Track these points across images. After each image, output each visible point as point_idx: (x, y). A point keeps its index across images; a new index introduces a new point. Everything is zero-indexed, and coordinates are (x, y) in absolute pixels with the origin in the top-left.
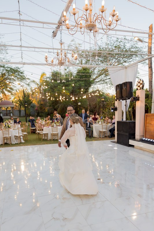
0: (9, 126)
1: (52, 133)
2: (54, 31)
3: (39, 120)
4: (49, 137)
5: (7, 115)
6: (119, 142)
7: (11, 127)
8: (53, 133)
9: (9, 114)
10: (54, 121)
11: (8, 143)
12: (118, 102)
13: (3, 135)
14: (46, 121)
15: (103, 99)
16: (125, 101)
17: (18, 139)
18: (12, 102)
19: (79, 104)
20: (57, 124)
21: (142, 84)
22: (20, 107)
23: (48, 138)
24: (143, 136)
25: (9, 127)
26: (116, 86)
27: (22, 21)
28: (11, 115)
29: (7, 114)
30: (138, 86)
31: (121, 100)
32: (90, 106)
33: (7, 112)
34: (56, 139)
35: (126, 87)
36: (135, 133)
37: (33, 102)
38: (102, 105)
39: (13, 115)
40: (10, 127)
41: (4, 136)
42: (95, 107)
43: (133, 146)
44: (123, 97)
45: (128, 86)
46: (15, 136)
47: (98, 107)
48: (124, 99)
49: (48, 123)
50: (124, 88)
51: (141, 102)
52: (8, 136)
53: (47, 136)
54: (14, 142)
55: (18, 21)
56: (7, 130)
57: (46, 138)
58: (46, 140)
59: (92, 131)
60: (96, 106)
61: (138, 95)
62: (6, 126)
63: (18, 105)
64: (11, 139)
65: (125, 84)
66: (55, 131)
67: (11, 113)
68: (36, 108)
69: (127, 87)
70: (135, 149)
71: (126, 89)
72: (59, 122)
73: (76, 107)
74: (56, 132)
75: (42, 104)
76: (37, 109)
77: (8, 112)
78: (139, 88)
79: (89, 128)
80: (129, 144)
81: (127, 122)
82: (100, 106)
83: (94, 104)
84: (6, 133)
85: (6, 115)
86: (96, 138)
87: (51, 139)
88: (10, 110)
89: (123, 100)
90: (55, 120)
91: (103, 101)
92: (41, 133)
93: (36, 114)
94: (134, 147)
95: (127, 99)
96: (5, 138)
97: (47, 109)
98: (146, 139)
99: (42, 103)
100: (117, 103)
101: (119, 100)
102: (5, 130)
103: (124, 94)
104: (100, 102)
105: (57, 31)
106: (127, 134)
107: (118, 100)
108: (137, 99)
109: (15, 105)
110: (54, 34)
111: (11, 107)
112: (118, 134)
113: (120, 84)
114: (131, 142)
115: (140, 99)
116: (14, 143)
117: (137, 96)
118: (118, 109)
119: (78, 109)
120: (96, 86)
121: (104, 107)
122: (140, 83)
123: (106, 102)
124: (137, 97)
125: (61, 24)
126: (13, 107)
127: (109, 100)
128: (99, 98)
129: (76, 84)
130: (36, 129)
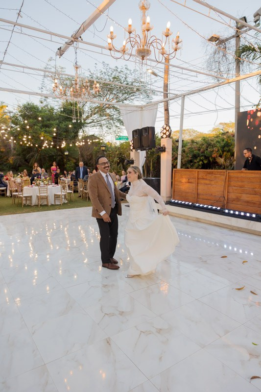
1: (38, 195)
2: (60, 48)
3: (11, 176)
4: (34, 201)
8: (41, 195)
10: (40, 178)
12: (135, 153)
14: (21, 177)
15: (104, 148)
19: (66, 153)
20: (45, 182)
21: (168, 131)
23: (31, 204)
24: (171, 197)
26: (133, 132)
27: (20, 26)
30: (163, 133)
31: (139, 151)
32: (82, 156)
34: (45, 203)
35: (147, 134)
42: (91, 159)
44: (143, 147)
45: (150, 132)
48: (144, 150)
49: (26, 180)
50: (145, 135)
51: (168, 153)
53: (31, 200)
55: (12, 25)
57: (28, 202)
58: (29, 206)
60: (92, 157)
61: (164, 145)
65: (147, 129)
66: (42, 192)
69: (148, 133)
71: (148, 136)
72: (48, 178)
73: (61, 157)
74: (45, 194)
78: (165, 136)
83: (89, 154)
87: (37, 204)
89: (141, 150)
90: (42, 176)
91: (103, 150)
92: (21, 195)
97: (11, 160)
98: (176, 201)
100: (133, 155)
101: (136, 150)
103: (144, 143)
104: (99, 151)
105: (66, 48)
107: (134, 150)
108: (163, 150)
110: (61, 52)
113: (138, 129)
115: (166, 150)
117: (162, 146)
118: (134, 162)
119: (65, 160)
120: (86, 129)
122: (165, 129)
123: (106, 152)
124: (162, 148)
125: (76, 40)
127: (111, 150)
128: (96, 146)
129: (61, 125)
130: (7, 189)
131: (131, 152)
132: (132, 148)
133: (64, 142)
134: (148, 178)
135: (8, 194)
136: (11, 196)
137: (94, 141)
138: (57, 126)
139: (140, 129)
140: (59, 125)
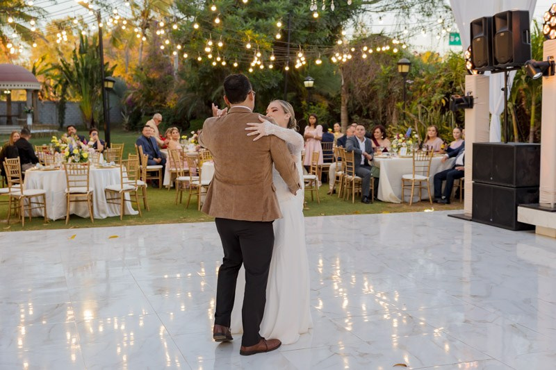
0: (85, 155)
3: (175, 140)
5: (9, 122)
6: (477, 216)
7: (90, 160)
9: (19, 116)
11: (80, 214)
12: (477, 79)
13: (69, 187)
15: (405, 69)
16: (503, 74)
17: (115, 201)
18: (34, 72)
19: (309, 83)
22: (64, 91)
25: (82, 159)
26: (471, 24)
28: (26, 122)
29: (9, 117)
30: (550, 25)
31: (487, 73)
32: (349, 91)
33: (9, 109)
35: (507, 29)
36: (539, 186)
37: (115, 74)
38: (397, 89)
39: (34, 121)
40: (87, 159)
41: (73, 190)
43: (530, 228)
44: (497, 63)
45: (516, 25)
46: (107, 191)
47: (380, 96)
48: (500, 70)
50: (501, 29)
52: (84, 190)
54: (104, 213)
56: (81, 169)
59: (377, 180)
60: (375, 93)
61: (552, 57)
62: (71, 154)
63: (52, 82)
64: (92, 201)
65: (506, 17)
67: (29, 112)
68: (129, 97)
69: (511, 28)
70: (537, 239)
71: (509, 34)
73: (295, 92)
75: (150, 82)
76: (130, 101)
77: (14, 110)
78: (553, 33)
79: (366, 170)
80: (519, 220)
81: (511, 148)
82: (390, 92)
83: (366, 84)
84: (78, 178)
85: (5, 119)
86: (391, 205)
88: (20, 103)
89: (493, 72)
91: (404, 74)
92: (197, 183)
93: (127, 120)
94: (534, 232)
95: (510, 70)
96: (73, 197)
97: (172, 101)
99: (151, 77)
100: (471, 84)
101: (481, 72)
102: (73, 169)
103: (501, 52)
104: (392, 78)
106: (512, 188)
107: (475, 72)
109: (44, 83)
111: (27, 90)
112: (475, 188)
113: (485, 18)
114: (525, 214)
116: (104, 216)
117: (545, 59)
118: (475, 101)
119: (304, 103)
121: (406, 97)
123: (413, 78)
124: (546, 64)
126: (36, 91)
127: (424, 73)
128: (387, 63)
129: (296, 11)
130: (163, 169)
131: (467, 77)
132: (469, 66)
133: (300, 55)
134: (510, 144)
135: (167, 181)
136: (174, 188)
137: (378, 49)
138: (286, 13)
139: (490, 18)
140: (291, 11)
